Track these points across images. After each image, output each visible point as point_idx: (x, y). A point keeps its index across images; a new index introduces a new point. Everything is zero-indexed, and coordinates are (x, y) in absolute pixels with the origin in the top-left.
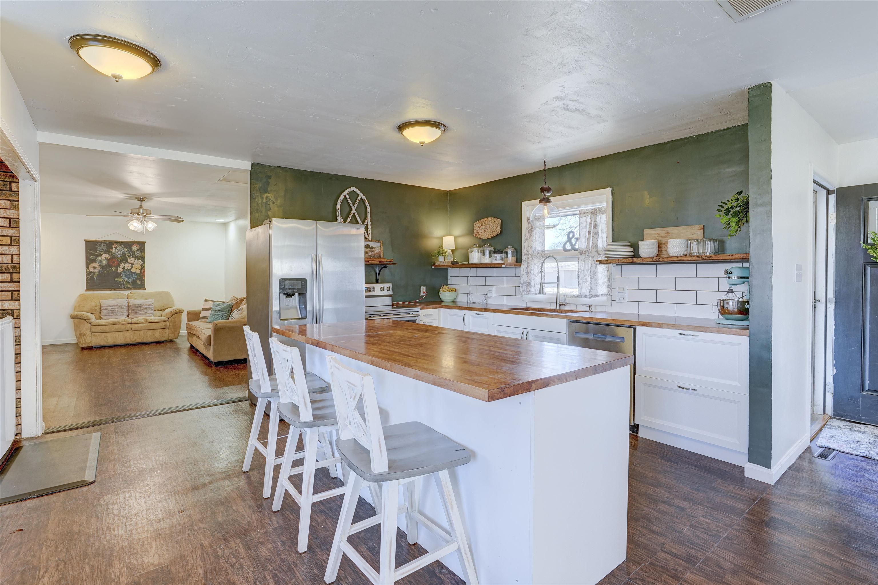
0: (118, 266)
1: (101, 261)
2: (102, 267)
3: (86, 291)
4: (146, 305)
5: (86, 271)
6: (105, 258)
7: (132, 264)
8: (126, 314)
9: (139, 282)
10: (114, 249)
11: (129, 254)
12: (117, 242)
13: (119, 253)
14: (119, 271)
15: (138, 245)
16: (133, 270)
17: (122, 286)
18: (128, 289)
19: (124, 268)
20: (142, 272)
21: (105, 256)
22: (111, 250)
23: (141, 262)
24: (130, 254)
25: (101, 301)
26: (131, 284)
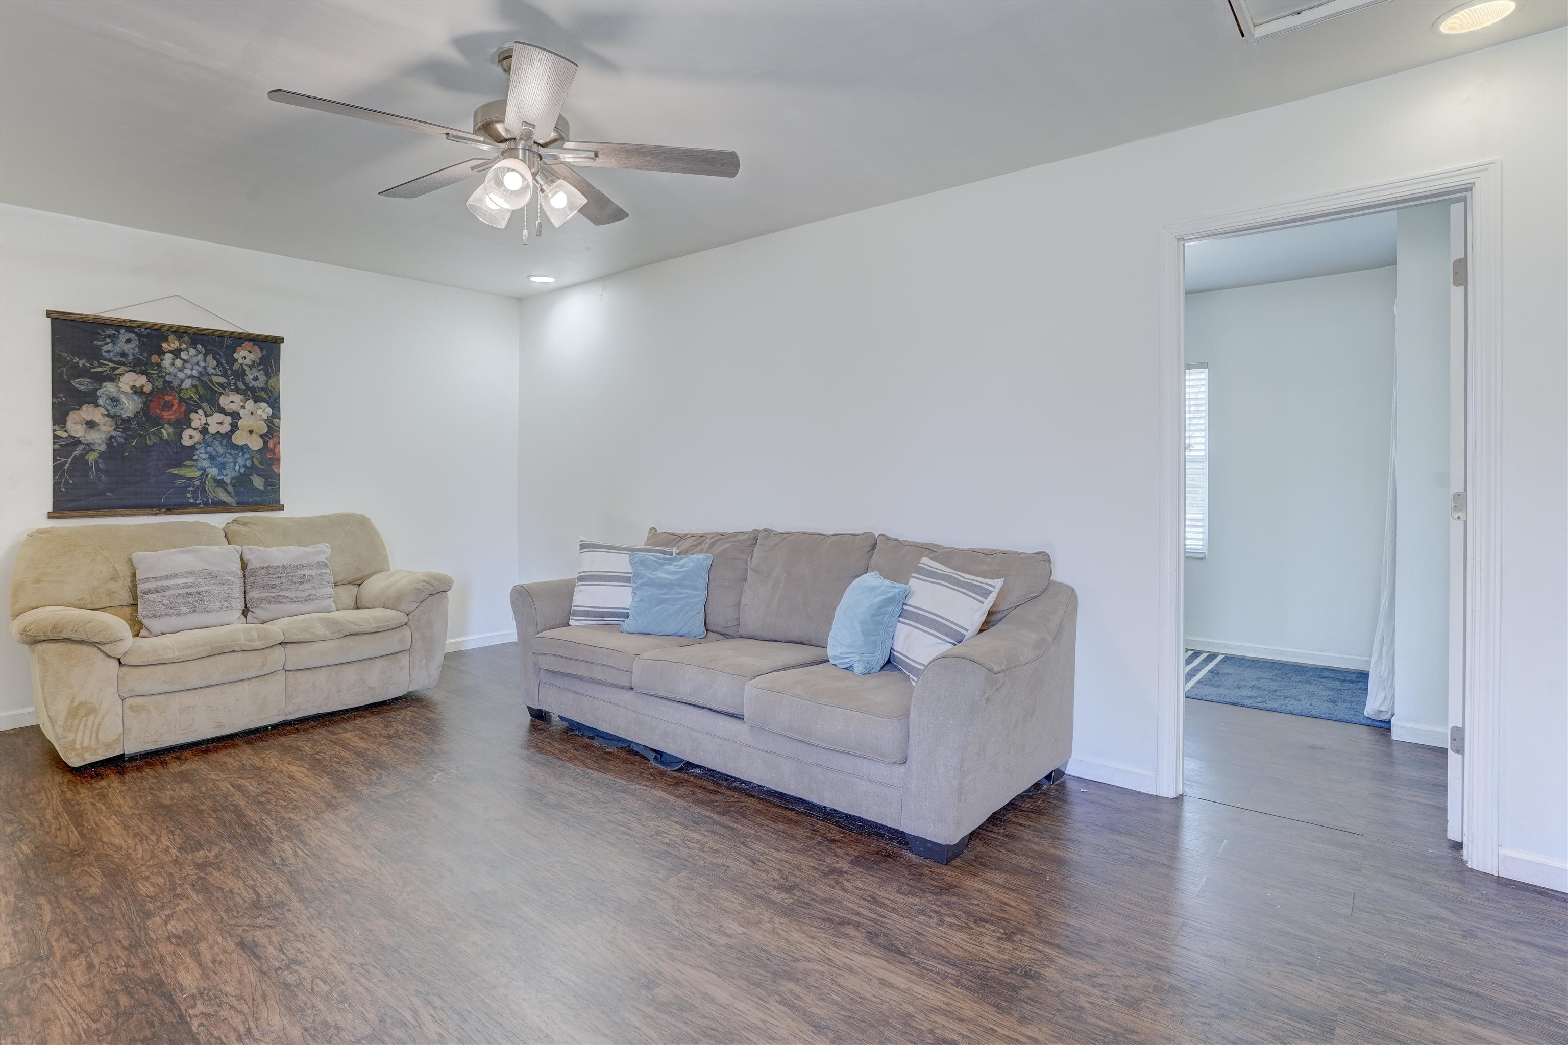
0: (183, 423)
1: (115, 401)
2: (122, 423)
3: (51, 516)
4: (309, 566)
5: (55, 437)
6: (133, 387)
7: (236, 416)
8: (239, 604)
9: (258, 482)
10: (169, 357)
11: (222, 380)
12: (180, 332)
13: (189, 372)
14: (186, 442)
15: (256, 347)
16: (239, 438)
17: (196, 498)
18: (219, 507)
19: (204, 431)
20: (271, 445)
21: (130, 380)
22: (155, 359)
23: (264, 410)
24: (225, 375)
25: (137, 556)
26: (230, 488)
